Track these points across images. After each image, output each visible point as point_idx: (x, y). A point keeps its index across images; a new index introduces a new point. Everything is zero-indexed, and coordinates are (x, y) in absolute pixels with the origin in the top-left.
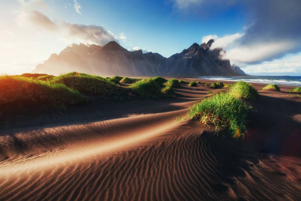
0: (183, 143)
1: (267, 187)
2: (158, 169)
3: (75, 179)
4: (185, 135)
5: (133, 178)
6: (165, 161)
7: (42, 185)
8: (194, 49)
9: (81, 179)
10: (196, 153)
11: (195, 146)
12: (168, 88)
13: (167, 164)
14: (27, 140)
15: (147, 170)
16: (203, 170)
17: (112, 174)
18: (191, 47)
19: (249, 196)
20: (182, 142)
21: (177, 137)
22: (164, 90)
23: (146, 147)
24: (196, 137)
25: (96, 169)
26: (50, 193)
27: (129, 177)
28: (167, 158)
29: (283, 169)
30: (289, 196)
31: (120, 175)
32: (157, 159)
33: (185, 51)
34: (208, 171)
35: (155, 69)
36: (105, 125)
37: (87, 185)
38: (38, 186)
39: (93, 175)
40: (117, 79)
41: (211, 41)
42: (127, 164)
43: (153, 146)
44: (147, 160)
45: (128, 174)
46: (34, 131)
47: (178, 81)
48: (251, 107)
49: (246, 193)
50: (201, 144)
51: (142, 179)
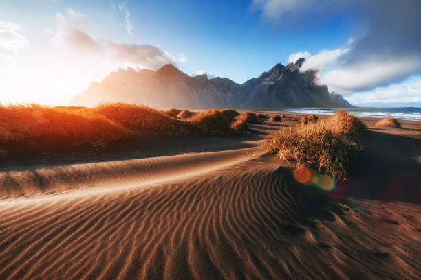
0: (248, 178)
1: (366, 235)
2: (208, 204)
3: (95, 209)
4: (252, 170)
5: (171, 212)
6: (219, 197)
7: (51, 212)
8: (277, 72)
9: (102, 209)
10: (265, 190)
11: (265, 183)
12: (240, 122)
13: (220, 200)
14: (50, 176)
15: (192, 205)
16: (272, 208)
17: (144, 206)
18: (273, 69)
19: (335, 242)
20: (246, 177)
21: (242, 172)
22: (234, 125)
23: (196, 181)
24: (267, 173)
25: (124, 200)
26: (60, 221)
27: (167, 210)
28: (223, 194)
29: (395, 216)
30: (400, 247)
31: (154, 208)
32: (209, 194)
33: (265, 75)
34: (278, 210)
35: (224, 99)
36: (150, 162)
37: (108, 216)
38: (46, 212)
39: (119, 207)
40: (175, 113)
41: (301, 61)
42: (167, 197)
43: (206, 181)
44: (194, 194)
45: (166, 207)
46: (60, 167)
47: (254, 114)
48: (354, 144)
49: (332, 239)
50: (273, 181)
51: (183, 212)
